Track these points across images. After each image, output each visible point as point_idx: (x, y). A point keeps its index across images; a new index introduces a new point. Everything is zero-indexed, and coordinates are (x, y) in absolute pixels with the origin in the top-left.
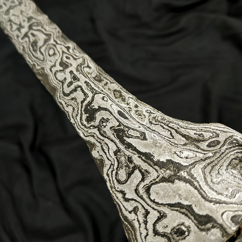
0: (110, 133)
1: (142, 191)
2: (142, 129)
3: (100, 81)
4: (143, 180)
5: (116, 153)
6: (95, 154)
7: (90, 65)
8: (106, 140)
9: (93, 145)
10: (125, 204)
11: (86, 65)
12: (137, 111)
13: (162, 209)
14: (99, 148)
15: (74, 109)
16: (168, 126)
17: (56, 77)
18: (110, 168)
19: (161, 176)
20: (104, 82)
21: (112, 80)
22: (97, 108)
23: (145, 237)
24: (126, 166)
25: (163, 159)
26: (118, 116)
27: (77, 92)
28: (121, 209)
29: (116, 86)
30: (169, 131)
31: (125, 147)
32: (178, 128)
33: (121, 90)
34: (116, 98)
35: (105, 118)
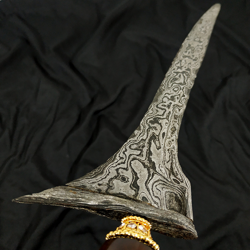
0: (150, 133)
1: (132, 157)
2: (162, 146)
3: (175, 118)
4: (137, 155)
5: (142, 140)
6: (136, 132)
7: (181, 110)
8: (146, 133)
9: (140, 129)
10: (122, 153)
11: (180, 108)
12: (171, 142)
13: (129, 168)
14: (140, 132)
15: (152, 113)
16: (172, 158)
17: (163, 98)
18: (134, 140)
19: (144, 162)
20: (176, 120)
21: (180, 123)
22: (160, 122)
23: (112, 167)
24: (139, 146)
25: (153, 160)
26: (162, 133)
27: (162, 111)
28: (118, 153)
29: (178, 127)
30: (170, 160)
31: (148, 142)
32: (174, 163)
33: (177, 130)
34: (171, 129)
35: (157, 128)
